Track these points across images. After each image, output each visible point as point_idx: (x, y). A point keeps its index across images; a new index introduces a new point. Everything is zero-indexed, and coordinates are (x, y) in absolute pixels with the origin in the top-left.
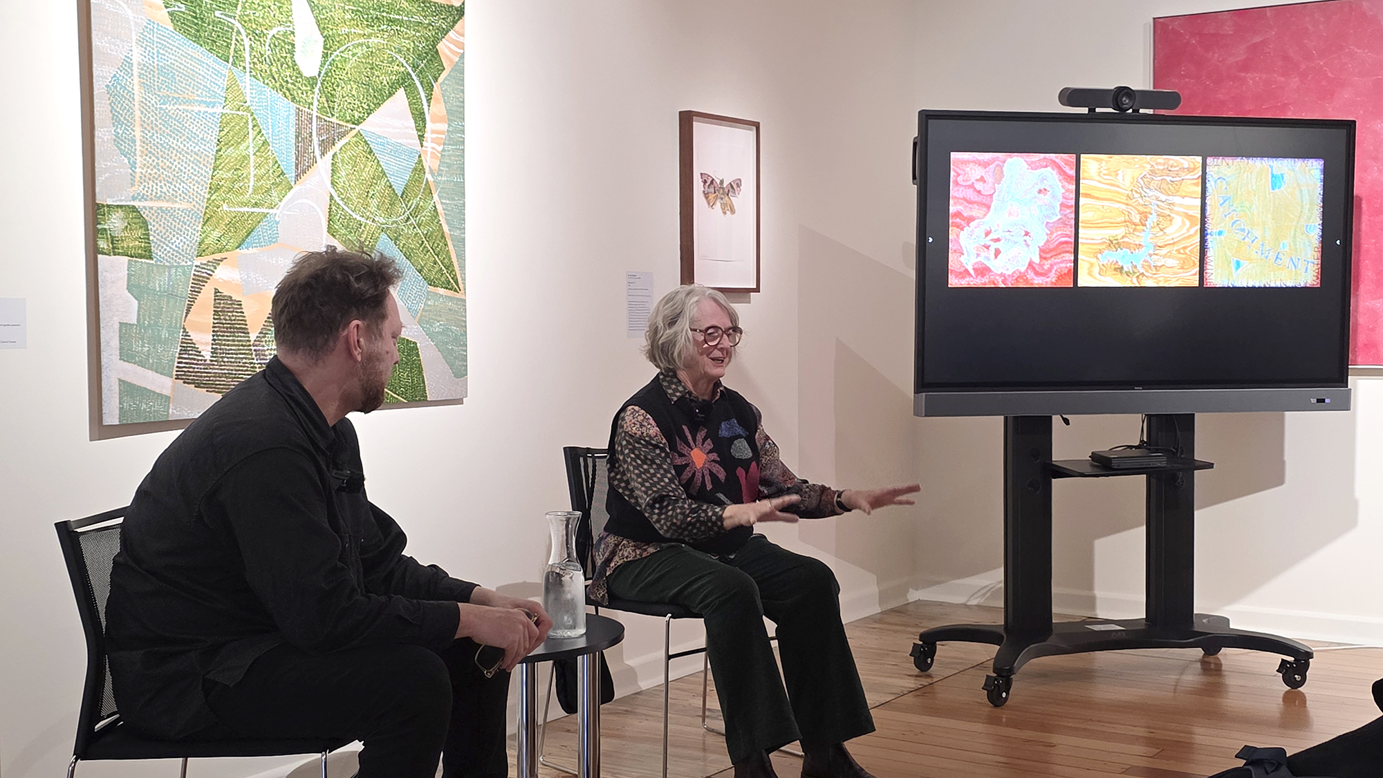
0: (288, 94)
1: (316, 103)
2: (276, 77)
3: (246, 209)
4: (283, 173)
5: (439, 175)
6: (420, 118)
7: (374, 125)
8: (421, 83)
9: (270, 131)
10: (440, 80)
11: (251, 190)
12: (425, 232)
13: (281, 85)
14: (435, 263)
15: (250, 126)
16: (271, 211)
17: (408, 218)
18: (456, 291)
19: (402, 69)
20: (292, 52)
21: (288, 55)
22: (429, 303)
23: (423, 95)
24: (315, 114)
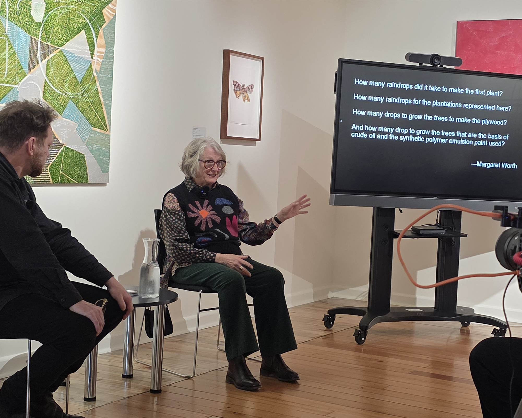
0: (26, 29)
1: (40, 35)
2: (21, 21)
3: (3, 84)
4: (22, 68)
5: (100, 73)
6: (92, 45)
7: (68, 47)
8: (93, 28)
9: (17, 47)
10: (103, 27)
11: (6, 75)
12: (92, 101)
13: (23, 25)
14: (96, 116)
15: (7, 44)
16: (15, 86)
17: (83, 94)
18: (105, 130)
19: (84, 21)
20: (30, 10)
21: (28, 11)
22: (92, 135)
23: (94, 34)
24: (39, 40)
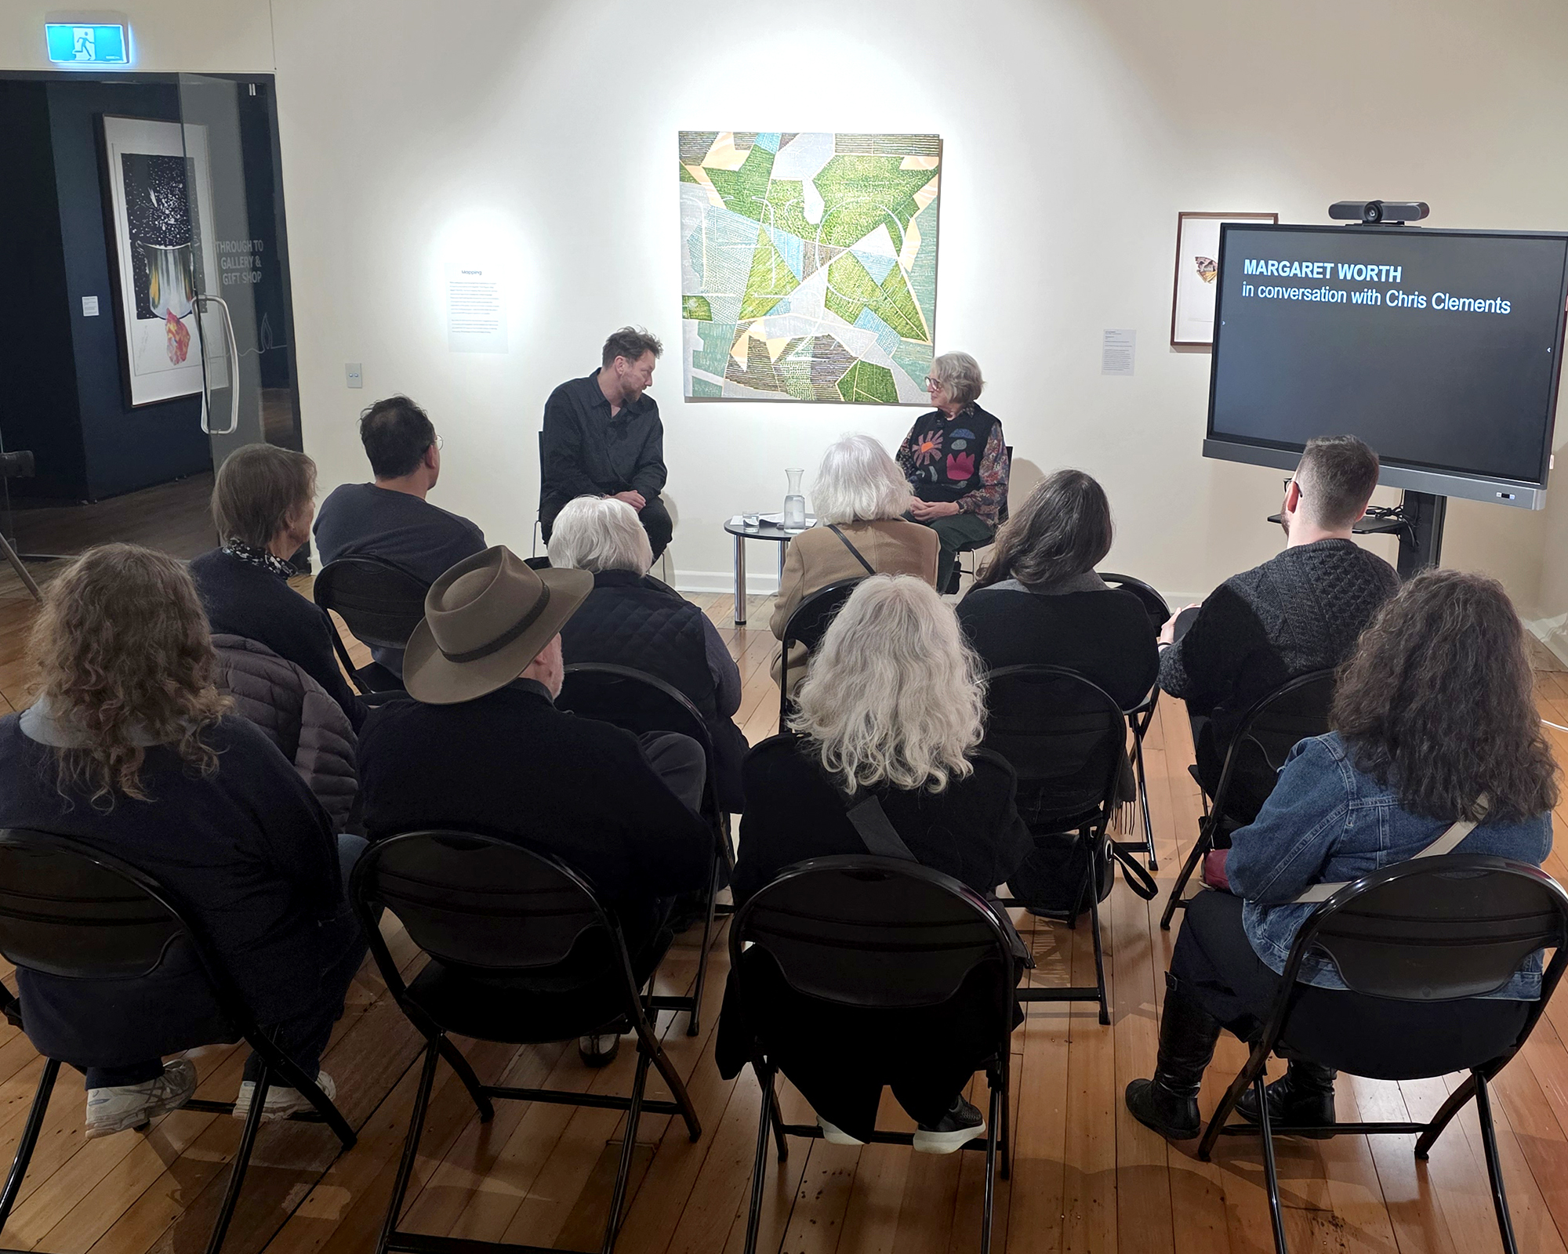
0: (798, 234)
1: (818, 238)
2: (791, 226)
3: (769, 296)
4: (794, 277)
5: (912, 272)
6: (898, 242)
7: (861, 247)
8: (900, 219)
9: (786, 255)
10: (915, 216)
11: (773, 286)
12: (899, 306)
13: (795, 231)
14: (907, 324)
15: (773, 253)
16: (785, 297)
17: (886, 298)
18: (924, 340)
19: (884, 213)
20: (802, 212)
21: (800, 214)
22: (901, 347)
23: (900, 226)
24: (817, 243)
